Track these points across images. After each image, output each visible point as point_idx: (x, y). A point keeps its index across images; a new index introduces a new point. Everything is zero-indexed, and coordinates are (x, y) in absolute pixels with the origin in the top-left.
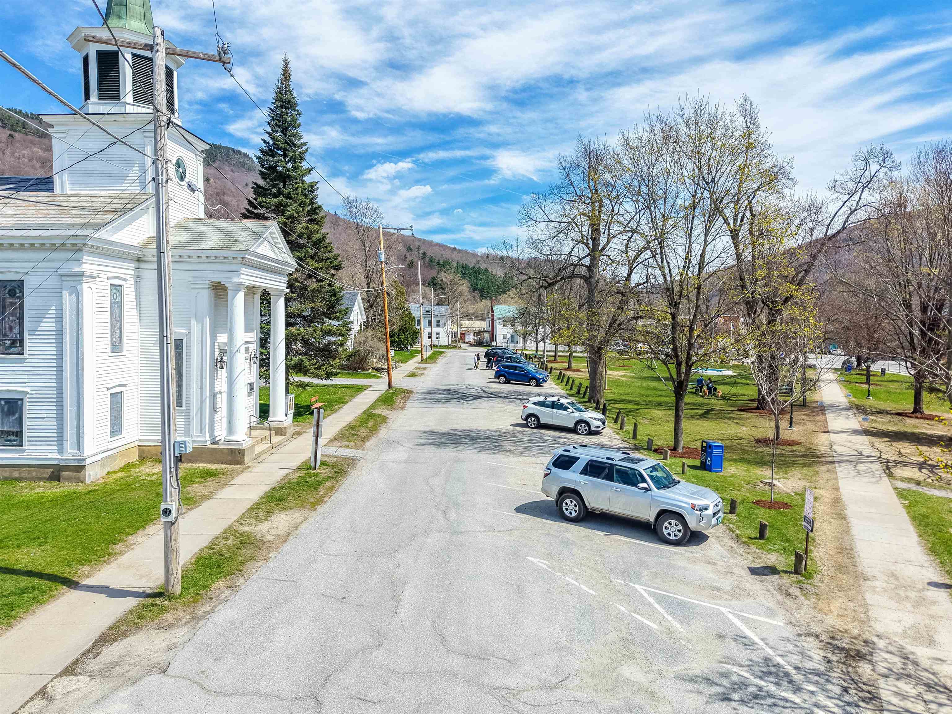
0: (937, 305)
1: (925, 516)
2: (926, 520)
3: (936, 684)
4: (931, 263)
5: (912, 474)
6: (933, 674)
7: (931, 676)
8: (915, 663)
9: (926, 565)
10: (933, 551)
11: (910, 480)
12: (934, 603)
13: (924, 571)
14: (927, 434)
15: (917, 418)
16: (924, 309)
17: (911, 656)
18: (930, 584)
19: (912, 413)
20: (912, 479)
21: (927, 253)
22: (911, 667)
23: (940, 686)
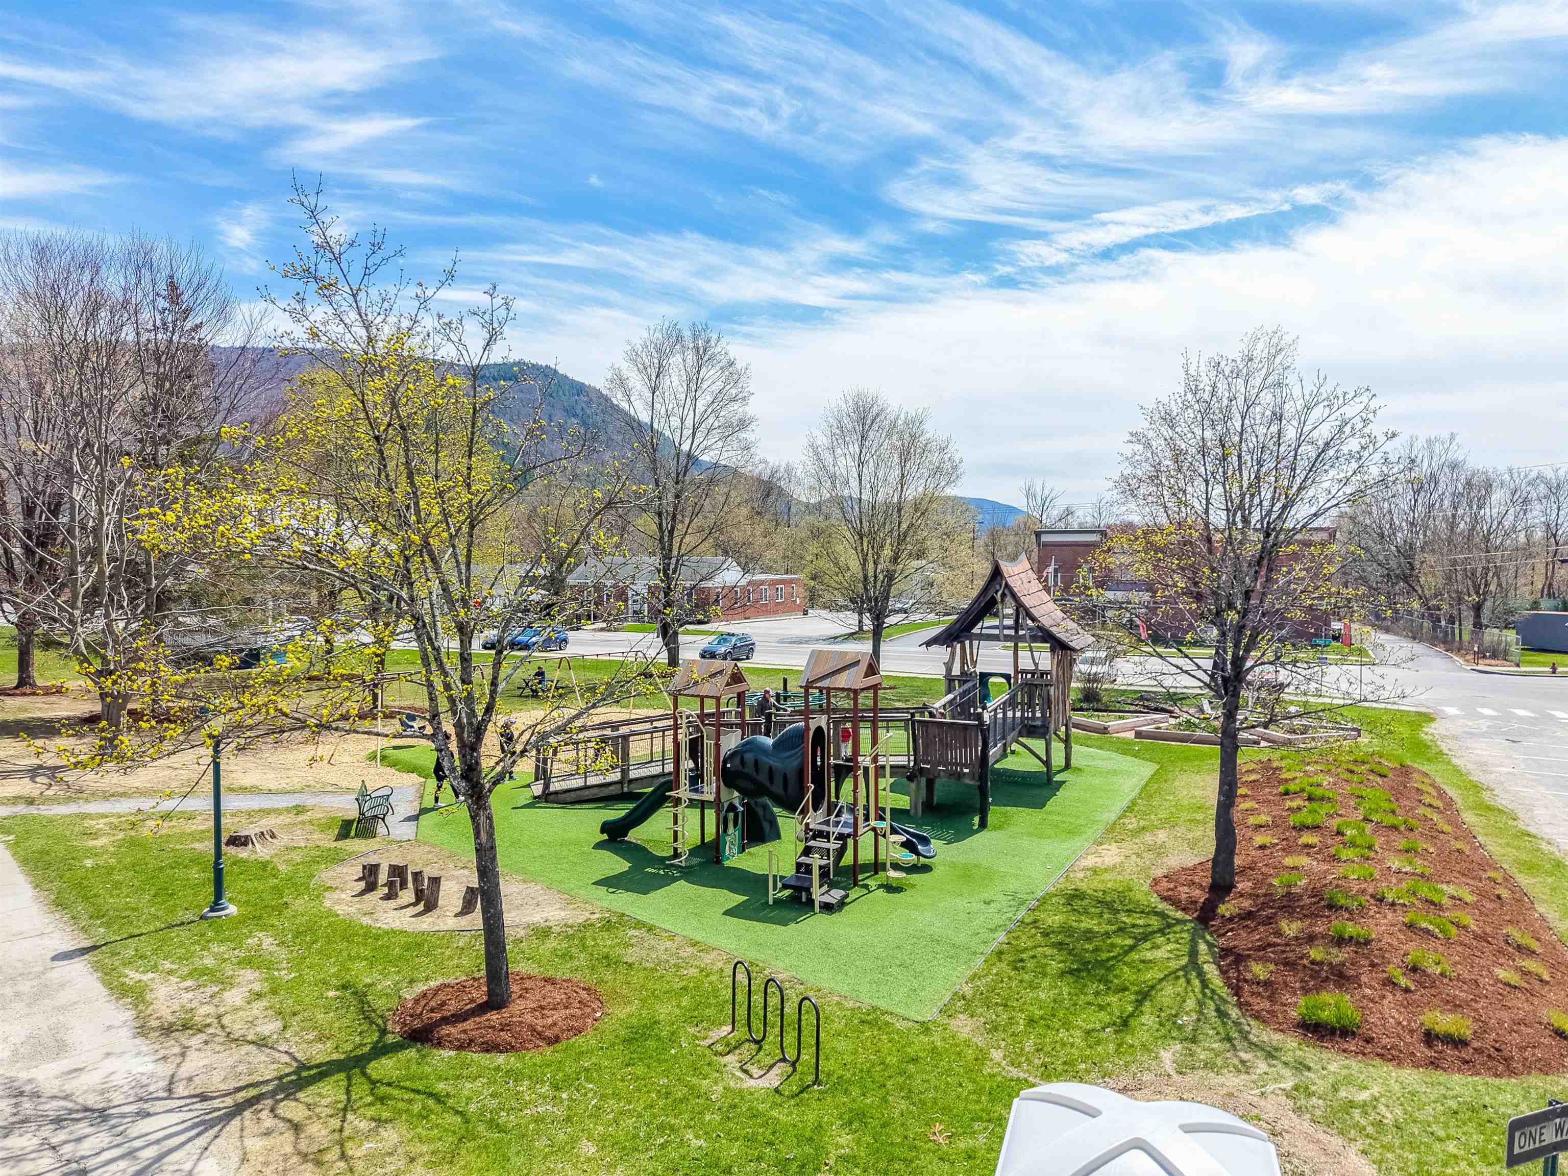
0: (49, 504)
1: (44, 852)
2: (47, 858)
3: (71, 1111)
4: (38, 434)
5: (19, 788)
6: (65, 1098)
7: (62, 1103)
8: (35, 1095)
9: (50, 929)
10: (59, 904)
11: (15, 800)
12: (62, 986)
13: (46, 942)
14: (42, 719)
15: (24, 694)
16: (29, 511)
17: (28, 1088)
18: (54, 959)
19: (16, 688)
20: (19, 797)
21: (28, 414)
22: (27, 1106)
23: (77, 1111)
